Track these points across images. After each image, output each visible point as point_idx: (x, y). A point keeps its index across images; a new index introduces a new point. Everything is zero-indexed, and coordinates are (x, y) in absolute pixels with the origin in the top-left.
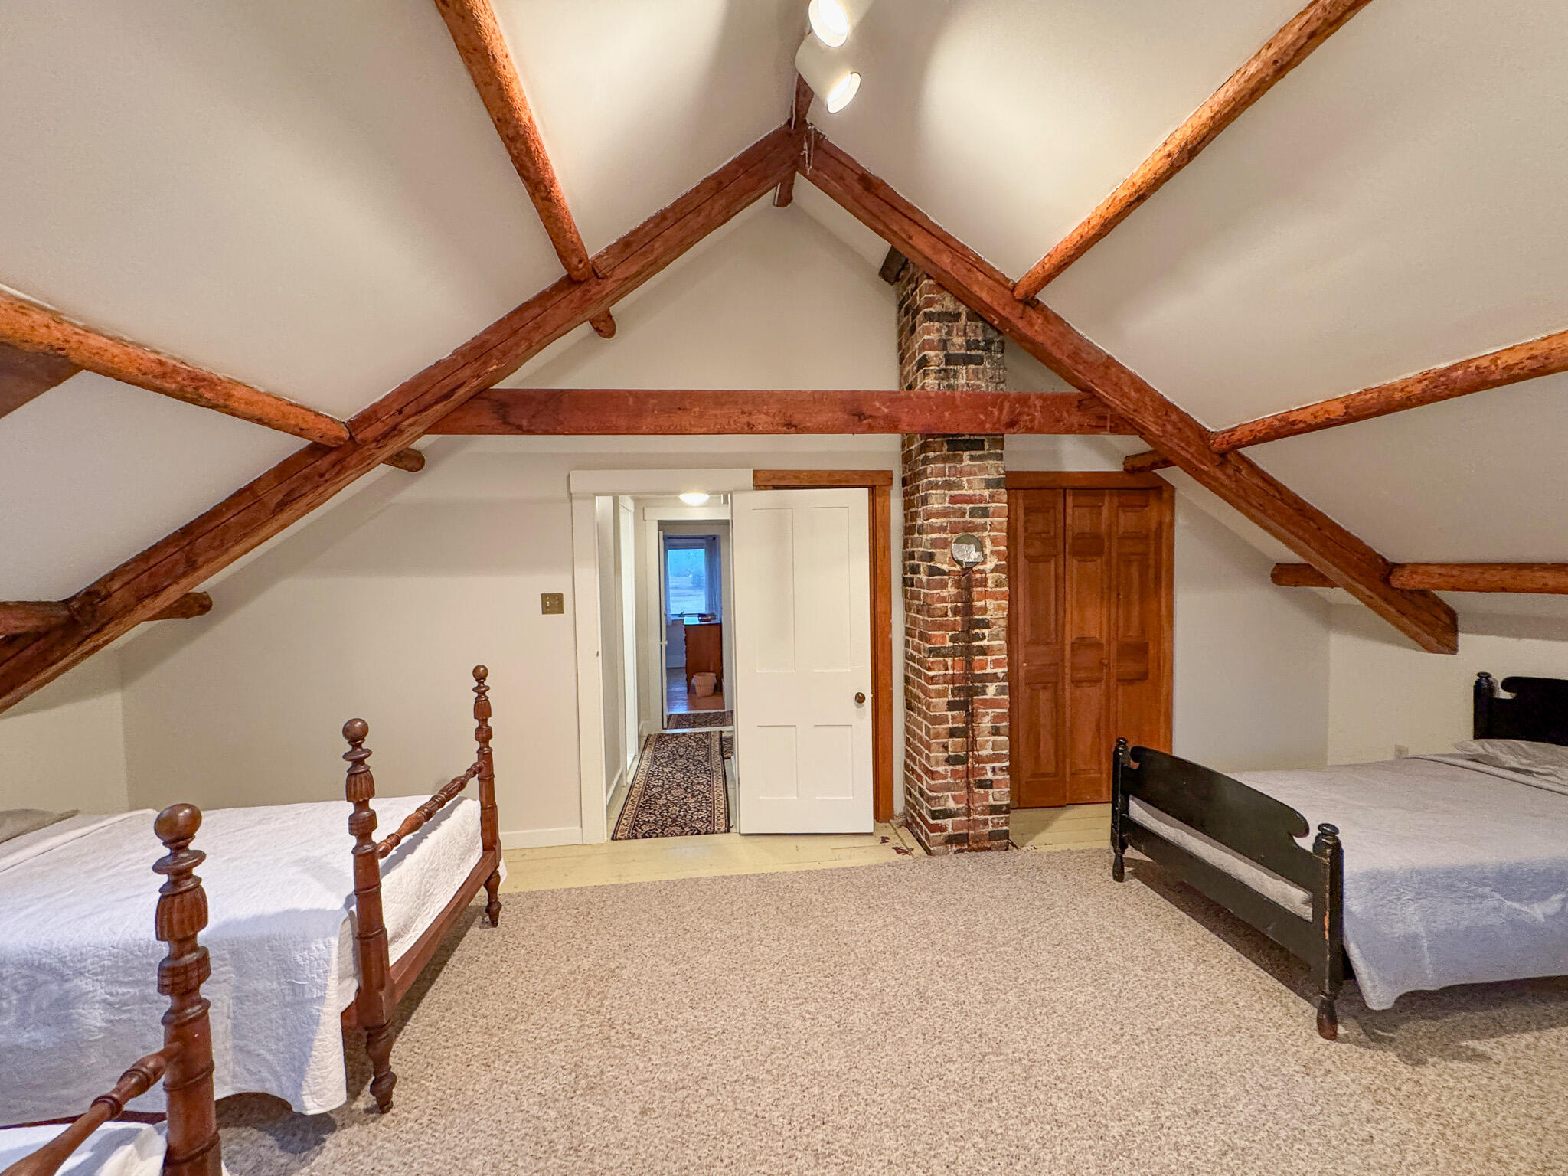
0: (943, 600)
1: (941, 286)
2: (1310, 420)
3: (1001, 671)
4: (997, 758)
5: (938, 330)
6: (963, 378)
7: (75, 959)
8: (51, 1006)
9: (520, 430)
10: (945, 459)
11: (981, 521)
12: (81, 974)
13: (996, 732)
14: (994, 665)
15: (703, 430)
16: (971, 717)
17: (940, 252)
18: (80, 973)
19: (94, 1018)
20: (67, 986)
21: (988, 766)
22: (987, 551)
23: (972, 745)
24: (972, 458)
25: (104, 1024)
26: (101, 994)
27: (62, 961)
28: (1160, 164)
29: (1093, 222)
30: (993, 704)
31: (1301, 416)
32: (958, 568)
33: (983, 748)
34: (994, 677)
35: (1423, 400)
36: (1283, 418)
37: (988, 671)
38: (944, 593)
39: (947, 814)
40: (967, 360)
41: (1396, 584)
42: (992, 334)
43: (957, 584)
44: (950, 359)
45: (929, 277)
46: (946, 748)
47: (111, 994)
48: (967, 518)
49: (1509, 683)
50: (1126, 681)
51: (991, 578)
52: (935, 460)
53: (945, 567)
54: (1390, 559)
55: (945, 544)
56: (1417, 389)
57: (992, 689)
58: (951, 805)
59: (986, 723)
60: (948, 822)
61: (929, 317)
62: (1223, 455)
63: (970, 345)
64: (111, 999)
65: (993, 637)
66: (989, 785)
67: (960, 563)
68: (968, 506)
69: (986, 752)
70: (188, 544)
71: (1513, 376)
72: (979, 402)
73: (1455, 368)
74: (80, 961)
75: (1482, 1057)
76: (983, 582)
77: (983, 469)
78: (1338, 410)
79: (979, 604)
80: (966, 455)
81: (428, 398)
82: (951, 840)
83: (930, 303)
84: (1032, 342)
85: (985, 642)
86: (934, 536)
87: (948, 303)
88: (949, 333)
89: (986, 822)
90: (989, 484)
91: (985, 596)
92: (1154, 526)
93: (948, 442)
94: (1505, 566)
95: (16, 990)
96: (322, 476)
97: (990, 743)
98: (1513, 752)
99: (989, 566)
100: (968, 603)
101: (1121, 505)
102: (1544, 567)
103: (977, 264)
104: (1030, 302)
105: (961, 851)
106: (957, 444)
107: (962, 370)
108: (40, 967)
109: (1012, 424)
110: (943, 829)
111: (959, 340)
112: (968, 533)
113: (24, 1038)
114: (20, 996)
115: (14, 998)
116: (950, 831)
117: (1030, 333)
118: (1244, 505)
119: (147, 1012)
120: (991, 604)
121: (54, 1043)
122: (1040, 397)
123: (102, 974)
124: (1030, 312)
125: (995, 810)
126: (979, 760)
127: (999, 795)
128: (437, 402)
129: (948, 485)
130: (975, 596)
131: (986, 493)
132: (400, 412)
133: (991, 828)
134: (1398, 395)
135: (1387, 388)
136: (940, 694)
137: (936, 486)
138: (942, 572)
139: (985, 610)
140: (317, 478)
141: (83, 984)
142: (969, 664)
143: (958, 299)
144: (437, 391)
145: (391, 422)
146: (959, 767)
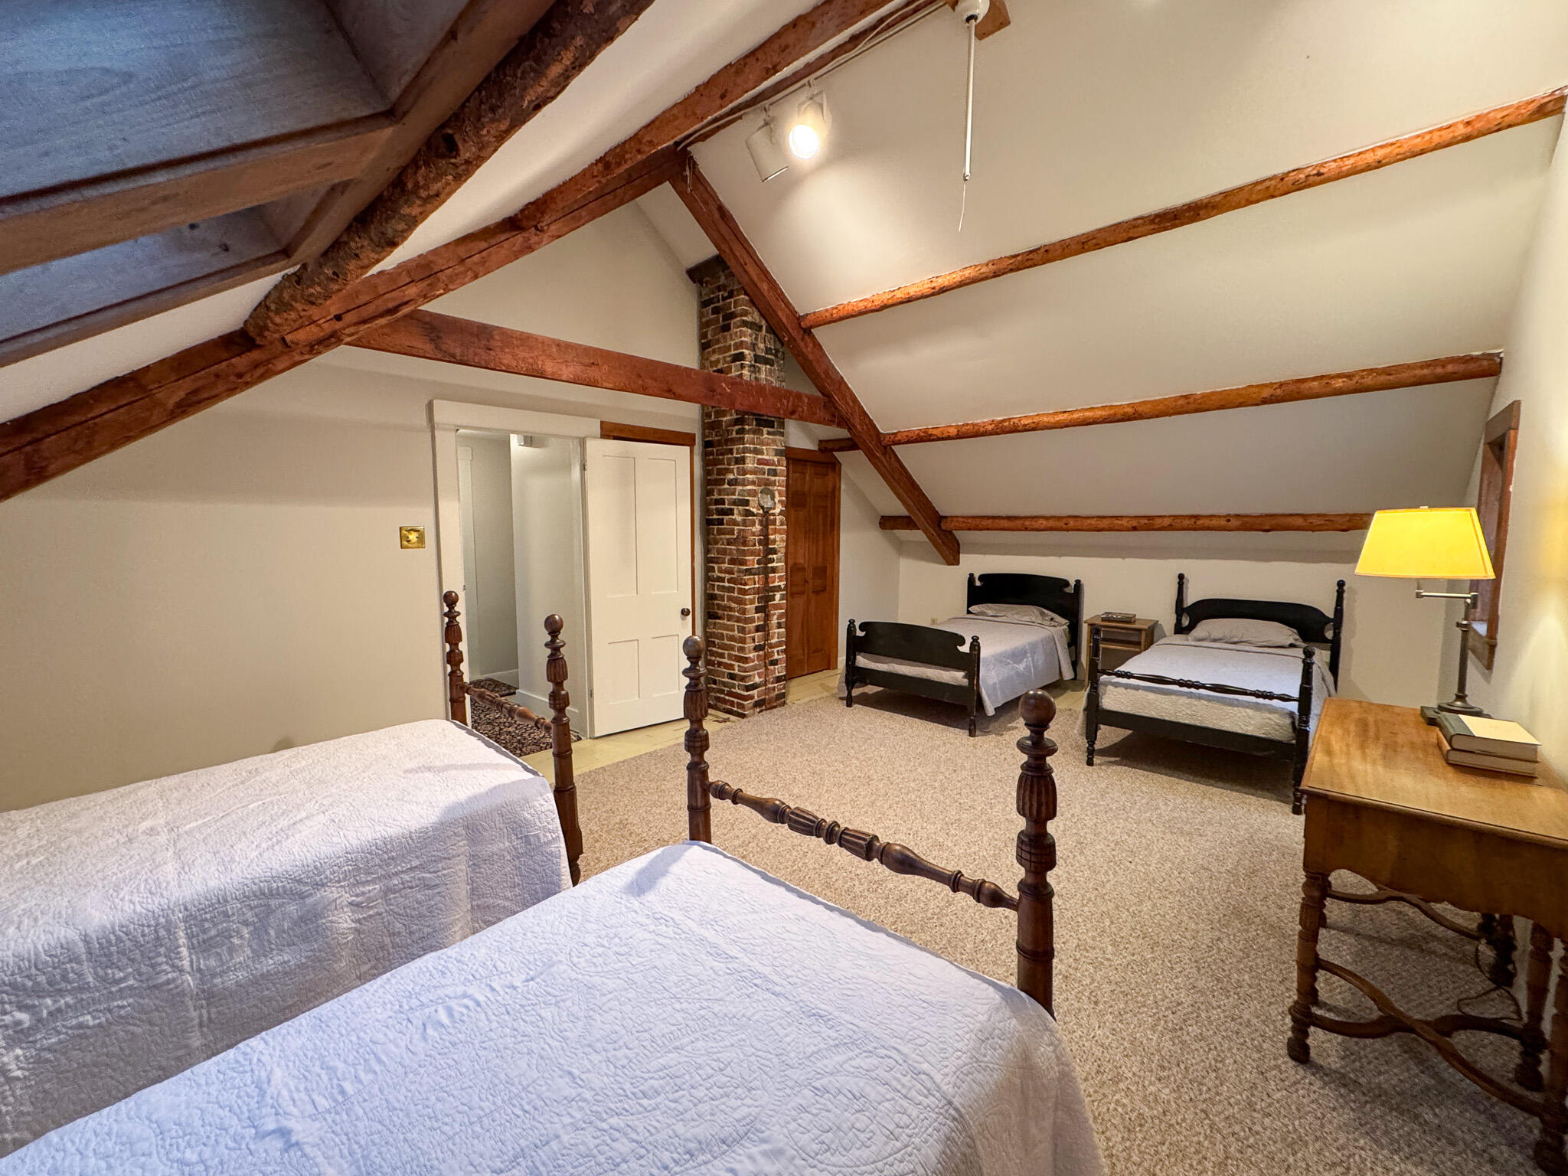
0: (753, 534)
1: (752, 302)
2: (940, 436)
3: (782, 584)
4: (779, 644)
5: (750, 335)
6: (764, 374)
7: (311, 874)
8: (295, 923)
9: (452, 359)
10: (754, 432)
11: (773, 478)
12: (323, 885)
13: (779, 626)
14: (778, 580)
15: (611, 386)
16: (767, 618)
17: (762, 281)
18: (321, 885)
19: (344, 921)
20: (309, 901)
21: (775, 650)
22: (776, 500)
23: (767, 637)
24: (769, 433)
25: (353, 925)
26: (347, 898)
27: (299, 881)
28: (926, 288)
29: (876, 303)
30: (777, 607)
31: (935, 432)
32: (761, 512)
33: (773, 638)
34: (778, 588)
35: (991, 433)
36: (925, 431)
37: (776, 584)
38: (754, 530)
39: (754, 687)
40: (767, 362)
41: (943, 527)
42: (779, 346)
43: (761, 523)
44: (757, 358)
45: (746, 294)
46: (754, 640)
47: (357, 896)
48: (766, 476)
49: (982, 577)
50: (817, 592)
51: (778, 518)
52: (749, 432)
53: (755, 510)
54: (942, 514)
55: (754, 493)
56: (990, 428)
57: (778, 596)
58: (757, 680)
59: (774, 621)
60: (755, 692)
61: (745, 324)
62: (885, 447)
63: (768, 350)
64: (359, 899)
65: (779, 560)
66: (774, 663)
67: (763, 508)
68: (767, 467)
69: (774, 640)
70: (30, 443)
71: (1026, 429)
72: (779, 394)
73: (1004, 421)
74: (319, 875)
75: (1016, 728)
76: (774, 522)
77: (774, 442)
78: (953, 432)
79: (772, 537)
80: (765, 430)
81: (371, 309)
82: (757, 704)
83: (746, 313)
84: (805, 358)
85: (774, 564)
86: (749, 487)
87: (754, 317)
88: (756, 339)
89: (774, 688)
90: (778, 453)
91: (775, 531)
92: (830, 490)
93: (757, 420)
94: (988, 518)
95: (246, 923)
96: (240, 376)
97: (777, 634)
98: (990, 609)
99: (777, 511)
100: (766, 536)
101: (816, 474)
102: (1003, 518)
103: (781, 296)
104: (807, 331)
105: (761, 711)
106: (763, 422)
107: (763, 367)
108: (273, 894)
109: (792, 413)
110: (752, 697)
111: (762, 346)
112: (767, 487)
113: (269, 964)
114: (251, 928)
115: (245, 932)
116: (756, 698)
117: (804, 350)
118: (890, 478)
119: (393, 901)
120: (778, 537)
121: (306, 957)
122: (807, 396)
123: (345, 880)
124: (806, 337)
125: (778, 679)
126: (771, 646)
127: (779, 670)
128: (382, 315)
129: (756, 451)
130: (770, 532)
131: (776, 459)
132: (338, 318)
133: (776, 692)
134: (982, 429)
135: (977, 425)
136: (752, 602)
137: (750, 451)
138: (753, 514)
139: (774, 541)
140: (233, 378)
141: (331, 893)
142: (767, 578)
143: (762, 315)
144: (380, 305)
145: (328, 328)
146: (761, 653)
